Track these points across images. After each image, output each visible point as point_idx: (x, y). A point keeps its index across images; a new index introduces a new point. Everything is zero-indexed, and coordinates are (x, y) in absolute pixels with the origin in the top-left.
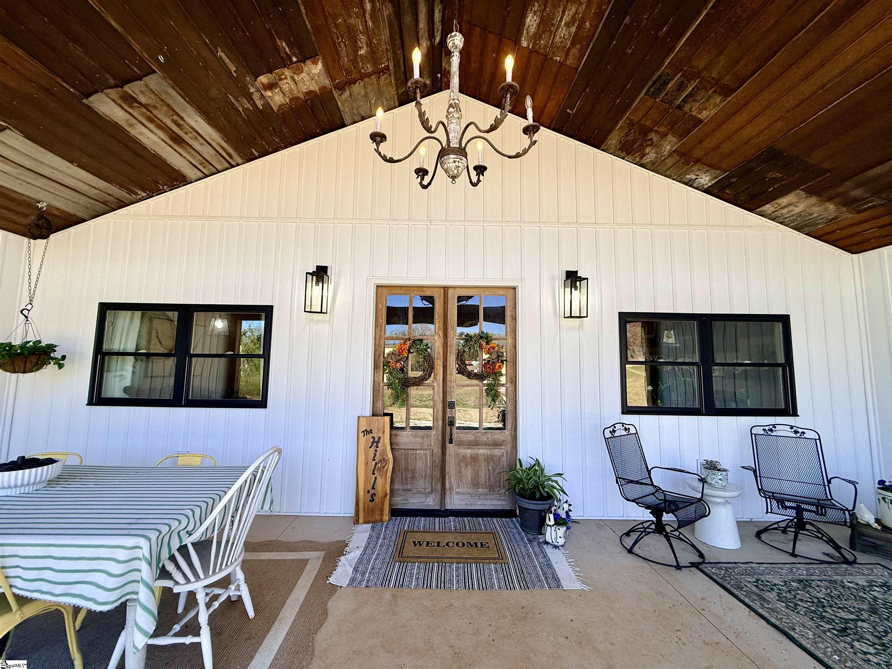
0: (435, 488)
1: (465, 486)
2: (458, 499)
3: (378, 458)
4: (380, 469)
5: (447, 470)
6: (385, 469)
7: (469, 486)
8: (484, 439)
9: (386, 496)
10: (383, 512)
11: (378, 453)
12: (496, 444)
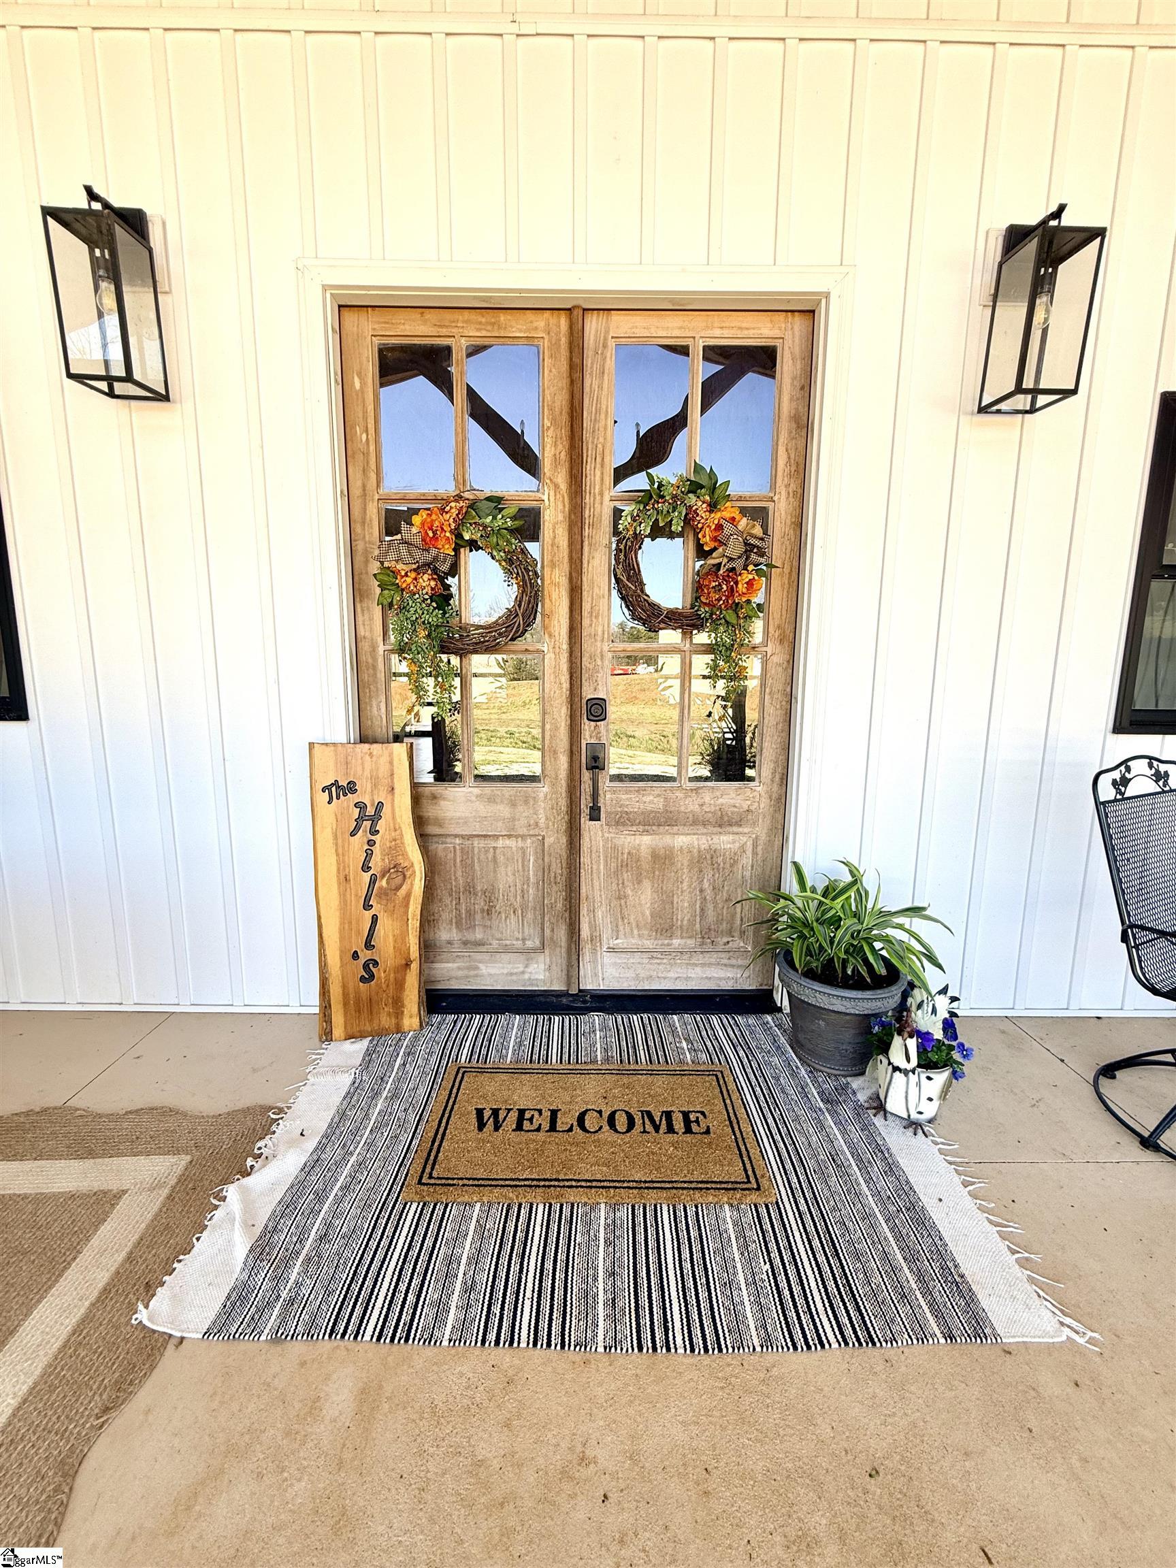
0: (552, 939)
1: (636, 932)
2: (615, 964)
3: (377, 863)
4: (387, 895)
5: (583, 891)
6: (402, 892)
7: (646, 932)
8: (691, 805)
9: (407, 965)
10: (403, 1006)
11: (377, 849)
12: (724, 821)
